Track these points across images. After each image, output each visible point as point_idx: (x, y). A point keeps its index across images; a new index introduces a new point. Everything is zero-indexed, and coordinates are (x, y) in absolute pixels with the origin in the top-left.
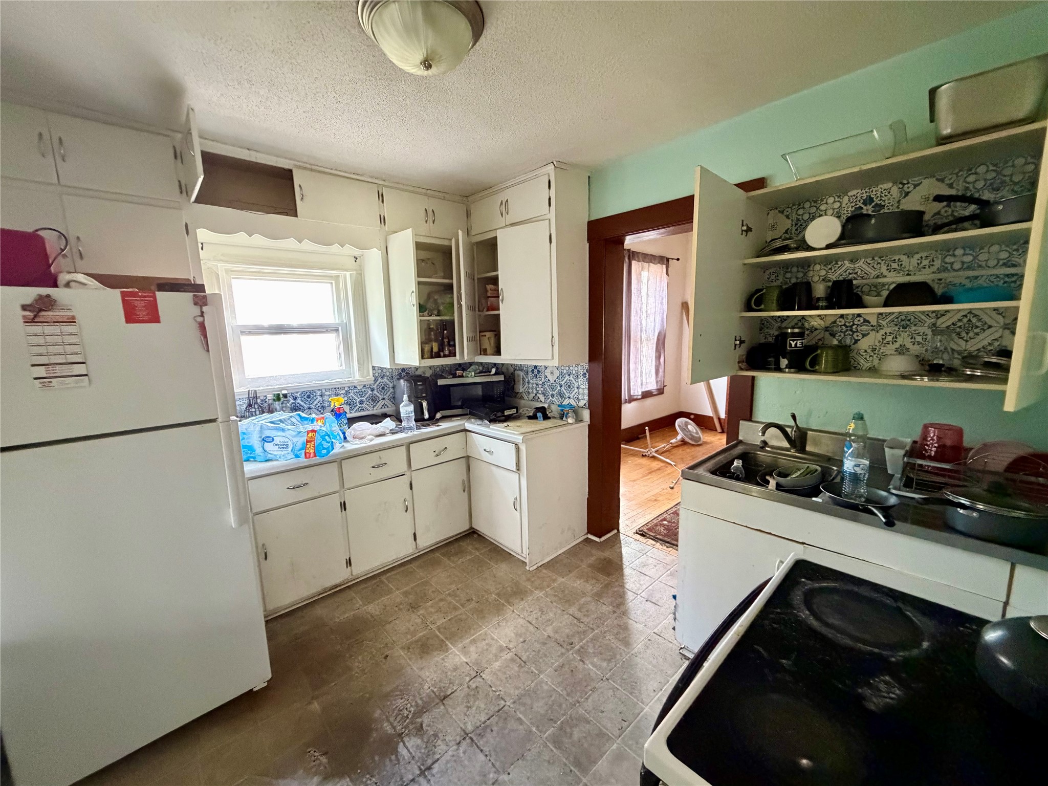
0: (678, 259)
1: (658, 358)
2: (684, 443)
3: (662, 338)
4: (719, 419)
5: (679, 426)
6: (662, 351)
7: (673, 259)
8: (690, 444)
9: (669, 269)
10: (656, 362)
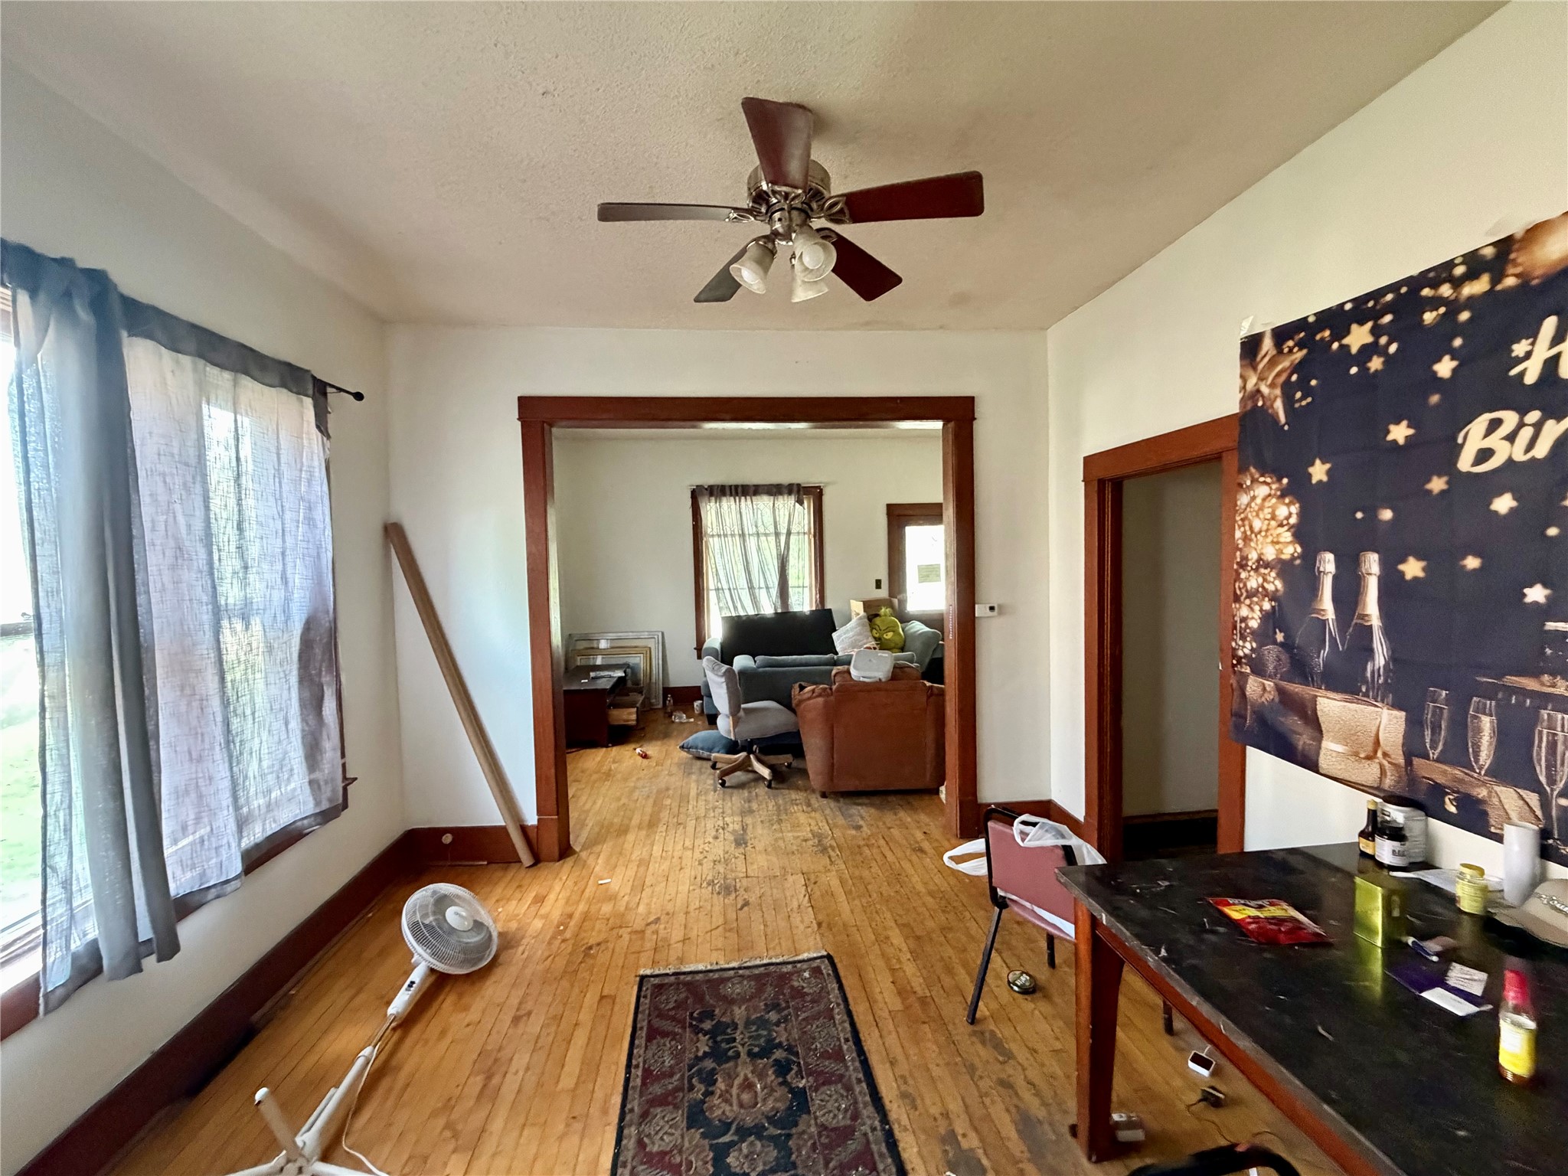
0: (359, 396)
1: (313, 704)
2: (439, 983)
3: (320, 635)
4: (524, 829)
5: (415, 928)
6: (326, 679)
7: (340, 390)
8: (457, 977)
9: (331, 418)
10: (304, 720)
